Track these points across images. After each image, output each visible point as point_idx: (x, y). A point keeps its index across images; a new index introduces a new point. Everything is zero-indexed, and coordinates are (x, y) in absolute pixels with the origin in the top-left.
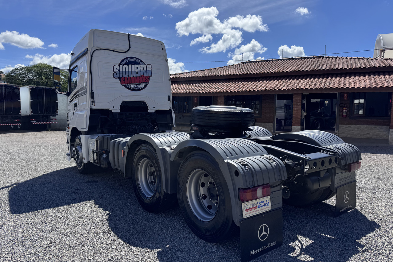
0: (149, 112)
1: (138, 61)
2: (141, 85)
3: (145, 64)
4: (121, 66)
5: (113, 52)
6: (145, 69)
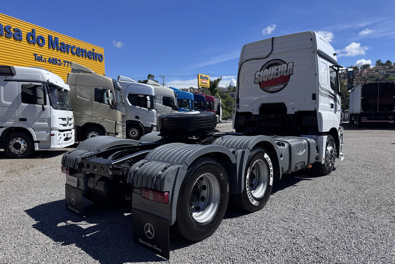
0: (288, 113)
1: (278, 62)
2: (280, 86)
3: (286, 63)
4: (262, 71)
5: (256, 60)
6: (286, 69)
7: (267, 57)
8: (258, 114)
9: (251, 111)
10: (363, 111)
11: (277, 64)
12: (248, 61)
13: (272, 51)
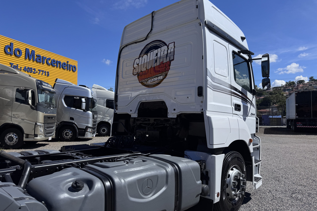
0: (169, 117)
1: (157, 43)
2: (159, 78)
3: (166, 45)
4: (141, 58)
5: (135, 44)
6: (166, 53)
7: (146, 39)
8: (137, 116)
9: (130, 113)
10: (297, 117)
11: (156, 47)
12: (128, 46)
13: (152, 30)
